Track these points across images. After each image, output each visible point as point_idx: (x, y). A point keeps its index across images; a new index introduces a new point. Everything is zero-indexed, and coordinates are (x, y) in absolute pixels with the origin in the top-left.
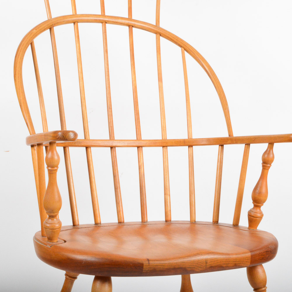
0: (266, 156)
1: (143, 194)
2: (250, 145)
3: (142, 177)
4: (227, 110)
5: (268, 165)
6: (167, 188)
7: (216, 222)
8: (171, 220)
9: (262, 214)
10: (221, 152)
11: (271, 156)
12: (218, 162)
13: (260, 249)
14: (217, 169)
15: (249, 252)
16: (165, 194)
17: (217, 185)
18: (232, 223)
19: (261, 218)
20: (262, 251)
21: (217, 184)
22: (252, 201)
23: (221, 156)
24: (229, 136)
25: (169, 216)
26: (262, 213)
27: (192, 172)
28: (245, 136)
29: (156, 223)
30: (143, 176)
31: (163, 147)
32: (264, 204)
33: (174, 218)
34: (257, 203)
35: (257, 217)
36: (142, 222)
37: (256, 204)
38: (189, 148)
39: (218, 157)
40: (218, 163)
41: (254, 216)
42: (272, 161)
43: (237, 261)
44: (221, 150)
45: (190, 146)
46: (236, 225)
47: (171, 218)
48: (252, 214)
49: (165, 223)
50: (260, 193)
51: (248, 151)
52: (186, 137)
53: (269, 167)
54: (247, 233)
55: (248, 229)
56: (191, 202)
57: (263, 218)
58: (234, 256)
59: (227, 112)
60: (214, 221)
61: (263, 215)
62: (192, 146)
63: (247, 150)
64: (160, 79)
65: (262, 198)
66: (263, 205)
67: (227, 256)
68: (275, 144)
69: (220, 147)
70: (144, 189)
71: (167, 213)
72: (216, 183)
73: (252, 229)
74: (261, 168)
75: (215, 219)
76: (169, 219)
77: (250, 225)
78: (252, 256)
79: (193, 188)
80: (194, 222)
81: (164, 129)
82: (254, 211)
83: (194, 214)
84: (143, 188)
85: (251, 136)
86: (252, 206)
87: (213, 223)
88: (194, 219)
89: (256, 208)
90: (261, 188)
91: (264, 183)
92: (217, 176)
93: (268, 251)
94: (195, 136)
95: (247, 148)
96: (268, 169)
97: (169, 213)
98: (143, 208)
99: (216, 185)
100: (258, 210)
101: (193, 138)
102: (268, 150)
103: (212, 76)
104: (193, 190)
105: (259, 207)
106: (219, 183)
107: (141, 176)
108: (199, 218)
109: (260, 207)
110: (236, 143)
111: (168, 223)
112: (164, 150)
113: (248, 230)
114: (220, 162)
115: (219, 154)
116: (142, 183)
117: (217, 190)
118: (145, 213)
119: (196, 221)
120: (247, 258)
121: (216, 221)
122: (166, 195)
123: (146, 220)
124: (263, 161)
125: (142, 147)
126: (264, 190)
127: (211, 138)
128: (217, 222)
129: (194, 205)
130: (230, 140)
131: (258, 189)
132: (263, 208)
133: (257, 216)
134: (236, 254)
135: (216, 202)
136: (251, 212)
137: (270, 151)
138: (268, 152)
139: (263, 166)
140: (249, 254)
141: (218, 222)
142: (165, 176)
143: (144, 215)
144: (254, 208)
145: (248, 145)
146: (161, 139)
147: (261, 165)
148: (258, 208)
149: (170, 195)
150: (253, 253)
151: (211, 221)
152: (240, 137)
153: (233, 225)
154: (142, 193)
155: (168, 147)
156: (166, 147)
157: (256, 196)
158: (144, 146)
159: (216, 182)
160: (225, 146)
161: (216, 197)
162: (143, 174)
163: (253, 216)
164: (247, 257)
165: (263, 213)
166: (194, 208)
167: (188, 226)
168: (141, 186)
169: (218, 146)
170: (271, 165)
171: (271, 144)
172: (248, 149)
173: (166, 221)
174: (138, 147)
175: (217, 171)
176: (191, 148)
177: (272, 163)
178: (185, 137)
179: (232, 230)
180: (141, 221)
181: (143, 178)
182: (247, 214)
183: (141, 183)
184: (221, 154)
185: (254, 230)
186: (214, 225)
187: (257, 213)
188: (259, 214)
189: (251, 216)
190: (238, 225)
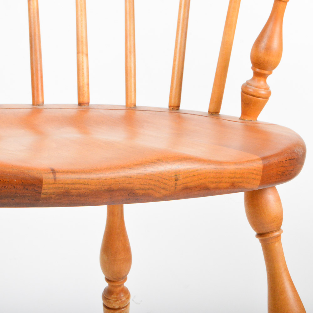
1: (36, 50)
3: (34, 17)
6: (82, 41)
7: (175, 107)
8: (88, 103)
9: (269, 91)
15: (259, 159)
16: (78, 52)
19: (266, 97)
20: (283, 158)
22: (251, 65)
25: (86, 95)
27: (132, 12)
29: (60, 108)
30: (36, 15)
32: (274, 71)
34: (260, 68)
35: (260, 96)
36: (33, 104)
37: (258, 70)
41: (255, 94)
43: (237, 177)
46: (214, 112)
47: (89, 99)
48: (251, 90)
49: (77, 107)
50: (268, 48)
55: (240, 119)
56: (129, 68)
60: (172, 105)
65: (272, 59)
66: (271, 73)
70: (37, 41)
71: (82, 90)
73: (247, 119)
75: (173, 101)
76: (85, 100)
77: (245, 112)
78: (264, 168)
79: (132, 42)
80: (132, 106)
82: (255, 83)
83: (133, 93)
84: (35, 39)
86: (249, 74)
87: (170, 109)
88: (133, 102)
89: (259, 78)
90: (271, 38)
91: (278, 29)
93: (293, 159)
96: (286, 2)
97: (86, 89)
98: (35, 78)
99: (177, 37)
100: (262, 83)
104: (132, 46)
105: (264, 76)
106: (184, 34)
107: (32, 15)
109: (266, 78)
111: (83, 107)
113: (240, 121)
116: (35, 29)
118: (40, 86)
119: (137, 105)
121: (176, 105)
122: (80, 55)
123: (41, 100)
126: (275, 44)
128: (177, 108)
129: (133, 75)
131: (265, 40)
133: (259, 94)
136: (248, 86)
141: (178, 107)
142: (80, 18)
143: (38, 91)
144: (253, 79)
148: (262, 79)
149: (87, 55)
150: (267, 162)
151: (166, 106)
153: (209, 112)
154: (33, 48)
157: (260, 55)
162: (35, 11)
163: (252, 93)
166: (133, 81)
167: (122, 113)
168: (33, 34)
173: (80, 104)
180: (31, 102)
181: (36, 19)
182: (240, 90)
183: (33, 29)
185: (252, 121)
186: (173, 112)
187: (260, 88)
188: (264, 91)
189: (247, 94)
190: (218, 114)
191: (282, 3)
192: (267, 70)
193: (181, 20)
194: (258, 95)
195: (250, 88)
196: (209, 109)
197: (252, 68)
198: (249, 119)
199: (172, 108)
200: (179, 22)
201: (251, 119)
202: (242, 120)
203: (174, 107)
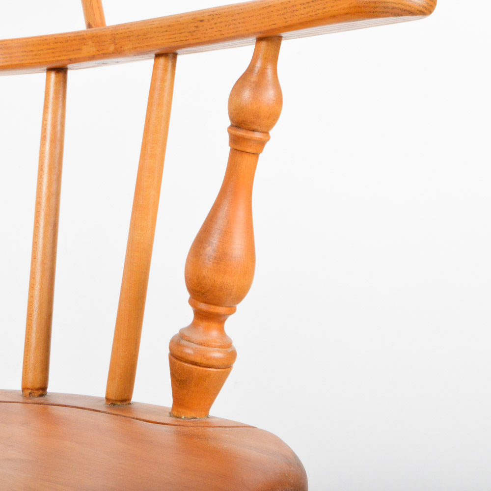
0: (247, 94)
2: (175, 55)
5: (257, 135)
7: (36, 389)
9: (229, 350)
10: (56, 98)
12: (43, 138)
14: (41, 169)
17: (41, 235)
18: (103, 395)
19: (226, 366)
21: (41, 230)
22: (188, 296)
23: (55, 113)
24: (89, 26)
26: (229, 345)
28: (153, 20)
32: (239, 307)
34: (207, 302)
35: (210, 362)
37: (203, 306)
39: (44, 120)
40: (43, 144)
42: (273, 117)
44: (56, 92)
46: (119, 399)
48: (189, 351)
50: (222, 257)
51: (167, 84)
53: (262, 144)
54: (165, 434)
55: (171, 415)
57: (236, 366)
60: (29, 386)
61: (233, 355)
63: (163, 80)
65: (230, 280)
66: (232, 311)
69: (53, 75)
72: (36, 227)
73: (186, 414)
75: (30, 376)
77: (179, 401)
82: (198, 336)
85: (181, 16)
86: (187, 315)
87: (24, 396)
89: (205, 323)
90: (227, 234)
91: (241, 214)
92: (39, 197)
95: (165, 70)
96: (256, 155)
99: (36, 236)
100: (215, 334)
102: (256, 70)
105: (219, 319)
106: (50, 228)
109: (222, 322)
113: (168, 420)
114: (53, 141)
115: (46, 107)
117: (39, 258)
121: (38, 386)
124: (232, 119)
126: (237, 247)
128: (41, 392)
130: (90, 42)
131: (215, 240)
132: (231, 325)
133: (207, 359)
135: (36, 305)
136: (183, 342)
137: (262, 72)
138: (254, 78)
139: (235, 140)
141: (43, 389)
144: (194, 325)
145: (167, 55)
148: (214, 325)
151: (17, 386)
152: (131, 24)
153: (107, 399)
157: (205, 273)
159: (37, 222)
161: (37, 287)
163: (192, 358)
165: (236, 345)
169: (43, 75)
170: (266, 133)
171: (269, 43)
172: (169, 76)
175: (40, 176)
177: (271, 126)
179: (105, 421)
182: (167, 352)
184: (56, 104)
185: (195, 418)
186: (30, 401)
187: (208, 346)
188: (219, 352)
189: (182, 361)
190: (128, 402)
191: (246, 156)
192: (222, 306)
193: (44, 199)
194: (205, 362)
195: (187, 347)
196: (107, 393)
197: (190, 302)
198: (190, 414)
199: (29, 391)
200: (38, 203)
201: (194, 415)
202: (174, 419)
203: (32, 390)
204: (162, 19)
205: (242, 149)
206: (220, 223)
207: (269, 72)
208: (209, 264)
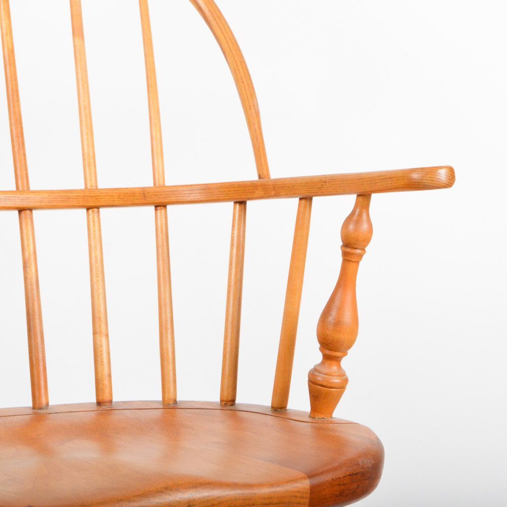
0: (351, 227)
1: (35, 334)
2: (311, 199)
3: (32, 289)
4: (253, 111)
5: (358, 251)
6: (100, 318)
7: (229, 402)
8: (111, 401)
9: (344, 378)
10: (240, 220)
11: (365, 226)
12: (232, 245)
13: (335, 469)
14: (231, 264)
15: (305, 478)
16: (95, 333)
17: (231, 305)
18: (270, 405)
19: (342, 387)
20: (339, 474)
21: (231, 303)
22: (319, 345)
23: (239, 230)
24: (260, 177)
25: (107, 391)
26: (344, 375)
27: (167, 273)
28: (297, 178)
29: (71, 410)
30: (35, 286)
31: (88, 209)
32: (349, 352)
33: (120, 394)
34: (330, 350)
35: (332, 385)
36: (34, 408)
37: (328, 352)
38: (156, 210)
39: (233, 233)
40: (232, 249)
41: (325, 384)
42: (367, 240)
43: (274, 502)
44: (240, 216)
45: (160, 206)
46: (279, 407)
47: (111, 395)
48: (320, 378)
49: (95, 407)
50: (338, 323)
51: (307, 215)
52: (148, 182)
53: (361, 256)
54: (306, 428)
55: (310, 417)
56: (165, 351)
57: (348, 387)
58: (265, 491)
59: (254, 115)
60: (225, 399)
61: (346, 381)
62: (165, 206)
63: (304, 214)
64: (78, 31)
65: (343, 337)
66: (345, 354)
67: (247, 492)
68: (374, 196)
69: (238, 206)
70: (37, 321)
71: (101, 383)
72: (228, 301)
73: (318, 416)
74: (340, 259)
75: (225, 393)
76: (106, 397)
77: (315, 408)
78: (313, 489)
79: (169, 315)
80: (171, 403)
81: (89, 162)
82: (325, 370)
83: (172, 384)
84: (34, 319)
85: (313, 177)
86: (318, 357)
87: (221, 405)
88: (172, 397)
89: (329, 362)
90: (341, 309)
91: (349, 298)
92: (229, 282)
93: (356, 474)
94: (171, 180)
95: (305, 207)
96: (358, 262)
97: (106, 382)
98: (35, 371)
99: (228, 306)
100: (335, 368)
101: (168, 183)
102: (357, 213)
103: (213, 23)
104: (169, 320)
105: (337, 360)
107: (29, 287)
108: (185, 394)
109: (340, 361)
110: (277, 195)
111: (103, 407)
112: (91, 216)
113: (308, 420)
114: (238, 247)
115: (233, 226)
116: (33, 305)
117: (230, 320)
118: (42, 383)
119: (178, 400)
120: (299, 495)
121: (230, 399)
122: (98, 336)
123: (44, 402)
124: (343, 241)
125: (31, 209)
126: (347, 317)
127: (212, 184)
128: (232, 403)
129: (171, 360)
130: (260, 189)
131: (334, 313)
132: (345, 363)
133: (330, 383)
134: (271, 485)
135: (228, 349)
136: (316, 373)
137: (360, 215)
138: (355, 218)
139: (345, 254)
140: (305, 484)
141: (233, 401)
142: (95, 286)
143: (39, 389)
144: (323, 363)
145: (307, 199)
146: (83, 187)
147: (340, 252)
148: (334, 363)
149: (107, 336)
150: (316, 481)
151: (217, 399)
152: (285, 179)
153: (272, 407)
154: (32, 331)
155: (101, 210)
156: (96, 210)
157: (328, 332)
158: (36, 208)
159: (228, 297)
160: (249, 203)
161: (229, 338)
162: (34, 280)
163: (321, 383)
164: (298, 492)
165: (348, 374)
166: (171, 368)
167: (158, 413)
168: (31, 312)
169: (232, 204)
170: (364, 250)
171: (364, 197)
172: (307, 211)
173: (99, 403)
174: (21, 211)
175: (230, 269)
176: (161, 212)
177: (366, 246)
178: (146, 181)
179: (270, 420)
180: (30, 404)
181: (35, 292)
182: (307, 379)
183: (31, 305)
184: (239, 224)
185: (324, 418)
186: (225, 408)
187: (331, 375)
188: (337, 379)
189: (315, 384)
190: (284, 409)
191: (351, 263)
192: (338, 352)
193: (233, 283)
194: (328, 385)
195: (318, 376)
196: (272, 404)
197: (320, 349)
198: (320, 416)
199: (225, 402)
200: (229, 286)
201: (323, 416)
202: (311, 419)
203: (226, 401)
204: (303, 178)
205: (349, 259)
206: (337, 302)
207: (364, 215)
208: (331, 328)
